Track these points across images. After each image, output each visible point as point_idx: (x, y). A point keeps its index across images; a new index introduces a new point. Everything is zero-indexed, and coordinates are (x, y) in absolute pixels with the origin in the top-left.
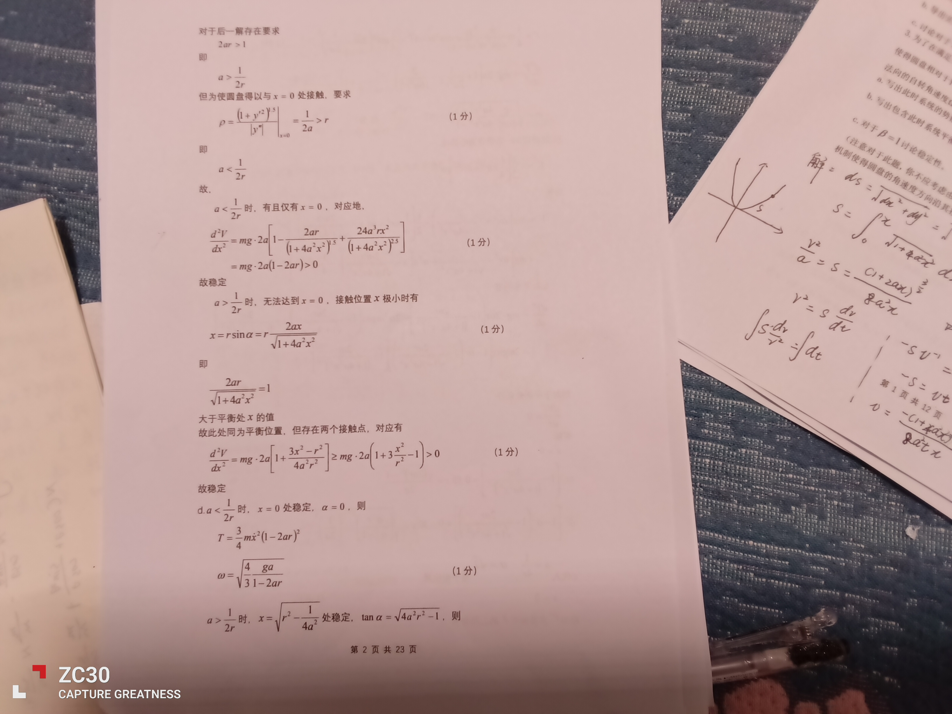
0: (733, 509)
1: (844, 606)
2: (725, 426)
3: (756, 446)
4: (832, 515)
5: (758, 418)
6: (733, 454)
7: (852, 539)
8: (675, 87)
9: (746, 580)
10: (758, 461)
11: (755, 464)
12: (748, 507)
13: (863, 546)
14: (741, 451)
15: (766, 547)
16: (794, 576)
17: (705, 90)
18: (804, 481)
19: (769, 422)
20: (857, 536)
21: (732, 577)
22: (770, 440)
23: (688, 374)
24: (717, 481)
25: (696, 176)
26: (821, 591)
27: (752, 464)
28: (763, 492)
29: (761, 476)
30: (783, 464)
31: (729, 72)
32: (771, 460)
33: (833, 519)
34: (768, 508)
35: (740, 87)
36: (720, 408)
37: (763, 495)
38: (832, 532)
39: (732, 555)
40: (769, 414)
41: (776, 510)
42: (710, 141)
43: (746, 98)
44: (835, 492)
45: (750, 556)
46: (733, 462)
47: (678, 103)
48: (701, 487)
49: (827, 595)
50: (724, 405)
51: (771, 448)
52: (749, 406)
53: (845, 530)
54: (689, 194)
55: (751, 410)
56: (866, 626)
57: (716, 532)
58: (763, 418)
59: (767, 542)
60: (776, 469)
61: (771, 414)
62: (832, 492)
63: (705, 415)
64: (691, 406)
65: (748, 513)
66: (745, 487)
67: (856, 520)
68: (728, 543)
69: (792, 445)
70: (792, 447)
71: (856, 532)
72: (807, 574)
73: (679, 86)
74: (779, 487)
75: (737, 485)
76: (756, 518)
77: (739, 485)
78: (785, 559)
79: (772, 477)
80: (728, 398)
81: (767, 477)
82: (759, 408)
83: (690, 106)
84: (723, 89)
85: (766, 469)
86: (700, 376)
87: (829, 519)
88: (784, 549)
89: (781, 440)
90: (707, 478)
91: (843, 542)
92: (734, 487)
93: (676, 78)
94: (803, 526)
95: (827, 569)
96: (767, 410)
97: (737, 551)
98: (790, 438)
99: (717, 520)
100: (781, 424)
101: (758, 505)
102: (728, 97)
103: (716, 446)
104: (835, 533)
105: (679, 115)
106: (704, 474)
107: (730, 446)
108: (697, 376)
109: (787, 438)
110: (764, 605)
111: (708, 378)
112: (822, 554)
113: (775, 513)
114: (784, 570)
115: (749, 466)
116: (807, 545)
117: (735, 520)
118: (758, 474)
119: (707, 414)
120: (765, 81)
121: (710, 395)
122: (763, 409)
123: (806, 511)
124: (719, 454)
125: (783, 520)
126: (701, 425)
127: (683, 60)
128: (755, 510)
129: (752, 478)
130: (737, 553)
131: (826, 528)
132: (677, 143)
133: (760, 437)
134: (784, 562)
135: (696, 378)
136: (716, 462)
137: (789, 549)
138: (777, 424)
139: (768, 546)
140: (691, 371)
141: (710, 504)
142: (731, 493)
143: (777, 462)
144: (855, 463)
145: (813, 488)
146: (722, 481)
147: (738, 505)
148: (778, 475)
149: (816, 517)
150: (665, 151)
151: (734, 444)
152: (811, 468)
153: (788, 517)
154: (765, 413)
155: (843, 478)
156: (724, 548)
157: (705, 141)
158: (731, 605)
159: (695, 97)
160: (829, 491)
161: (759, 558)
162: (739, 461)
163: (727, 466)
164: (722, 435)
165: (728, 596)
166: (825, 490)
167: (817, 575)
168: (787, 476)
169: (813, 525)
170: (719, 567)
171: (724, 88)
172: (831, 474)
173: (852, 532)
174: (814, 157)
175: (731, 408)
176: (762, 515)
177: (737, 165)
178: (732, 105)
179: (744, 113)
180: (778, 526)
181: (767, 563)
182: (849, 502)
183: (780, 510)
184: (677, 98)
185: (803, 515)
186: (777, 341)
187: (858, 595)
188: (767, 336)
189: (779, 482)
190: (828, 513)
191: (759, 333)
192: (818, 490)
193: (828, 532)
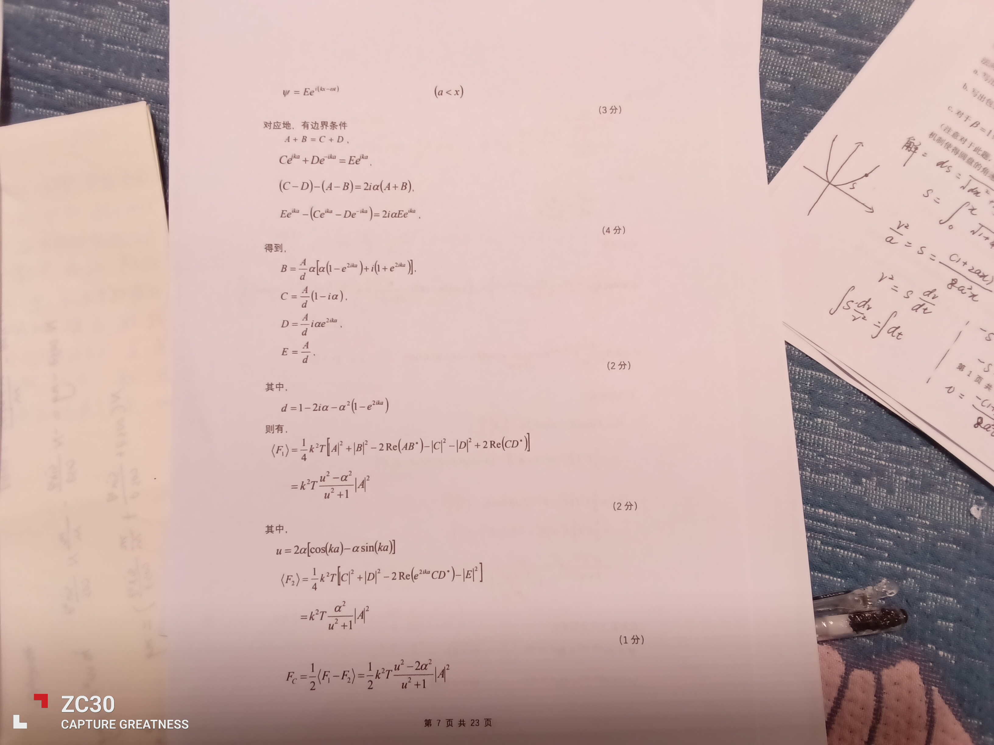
1: (905, 579)
2: (803, 395)
3: (832, 417)
4: (901, 490)
5: (836, 390)
6: (809, 423)
7: (917, 515)
8: (777, 56)
9: (812, 547)
10: (833, 432)
11: (830, 434)
12: (821, 475)
13: (928, 523)
14: (817, 421)
15: (835, 516)
16: (860, 547)
17: (806, 62)
18: (875, 454)
19: (846, 395)
20: (923, 512)
22: (845, 412)
25: (792, 147)
26: (884, 563)
27: (827, 434)
28: (836, 462)
29: (835, 446)
30: (856, 436)
31: (831, 47)
32: (845, 432)
33: (901, 494)
34: (840, 478)
35: (840, 63)
36: (799, 377)
37: (835, 465)
38: (899, 507)
40: (846, 387)
41: (848, 481)
42: (808, 113)
43: (846, 74)
44: (904, 468)
45: (819, 524)
46: (808, 431)
47: (778, 73)
49: (890, 568)
50: (803, 375)
51: (847, 420)
52: (828, 378)
53: (912, 505)
54: (784, 164)
55: (829, 381)
56: (924, 600)
58: (840, 390)
59: (836, 512)
60: (850, 440)
61: (848, 387)
62: (902, 468)
65: (821, 482)
66: (819, 456)
67: (923, 497)
69: (866, 419)
70: (866, 421)
71: (922, 508)
72: (872, 546)
73: (781, 56)
74: (852, 458)
75: (811, 453)
76: (827, 487)
77: (813, 454)
78: (852, 530)
79: (845, 448)
80: (808, 368)
81: (841, 447)
82: (837, 380)
83: (790, 77)
85: (841, 439)
87: (897, 494)
88: (852, 519)
89: (857, 413)
91: (909, 518)
92: (808, 456)
94: (872, 499)
95: (892, 543)
96: (845, 383)
98: (864, 412)
100: (857, 398)
101: (830, 475)
102: (828, 71)
104: (902, 508)
105: (779, 84)
107: (806, 414)
109: (862, 412)
110: (827, 573)
111: (790, 347)
112: (888, 527)
113: (846, 484)
114: (850, 540)
115: (824, 436)
116: (875, 518)
117: (807, 488)
118: (833, 444)
120: (866, 61)
121: (791, 364)
122: (841, 381)
123: (876, 484)
125: (853, 491)
127: (787, 31)
128: (827, 480)
129: (826, 447)
131: (893, 502)
132: (775, 112)
133: (835, 408)
134: (851, 532)
137: (857, 520)
138: (853, 396)
139: (837, 516)
142: (805, 461)
143: (851, 434)
144: (925, 442)
145: (883, 463)
147: (811, 473)
148: (851, 447)
149: (885, 491)
150: (762, 119)
151: (811, 414)
152: (883, 443)
153: (858, 488)
154: (843, 385)
155: (913, 455)
157: (803, 112)
159: (796, 68)
160: (899, 467)
161: (827, 526)
162: (814, 431)
163: (802, 435)
164: (799, 403)
166: (895, 466)
167: (881, 548)
168: (860, 448)
169: (882, 498)
171: (825, 62)
172: (902, 451)
173: (918, 508)
174: (908, 141)
175: (810, 378)
176: (833, 485)
177: (834, 140)
178: (832, 80)
179: (843, 90)
180: (849, 496)
181: (835, 532)
182: (918, 480)
183: (851, 482)
184: (778, 68)
185: (872, 488)
186: (861, 318)
187: (919, 569)
188: (851, 312)
189: (852, 454)
190: (897, 488)
191: (844, 308)
192: (889, 465)
193: (895, 506)
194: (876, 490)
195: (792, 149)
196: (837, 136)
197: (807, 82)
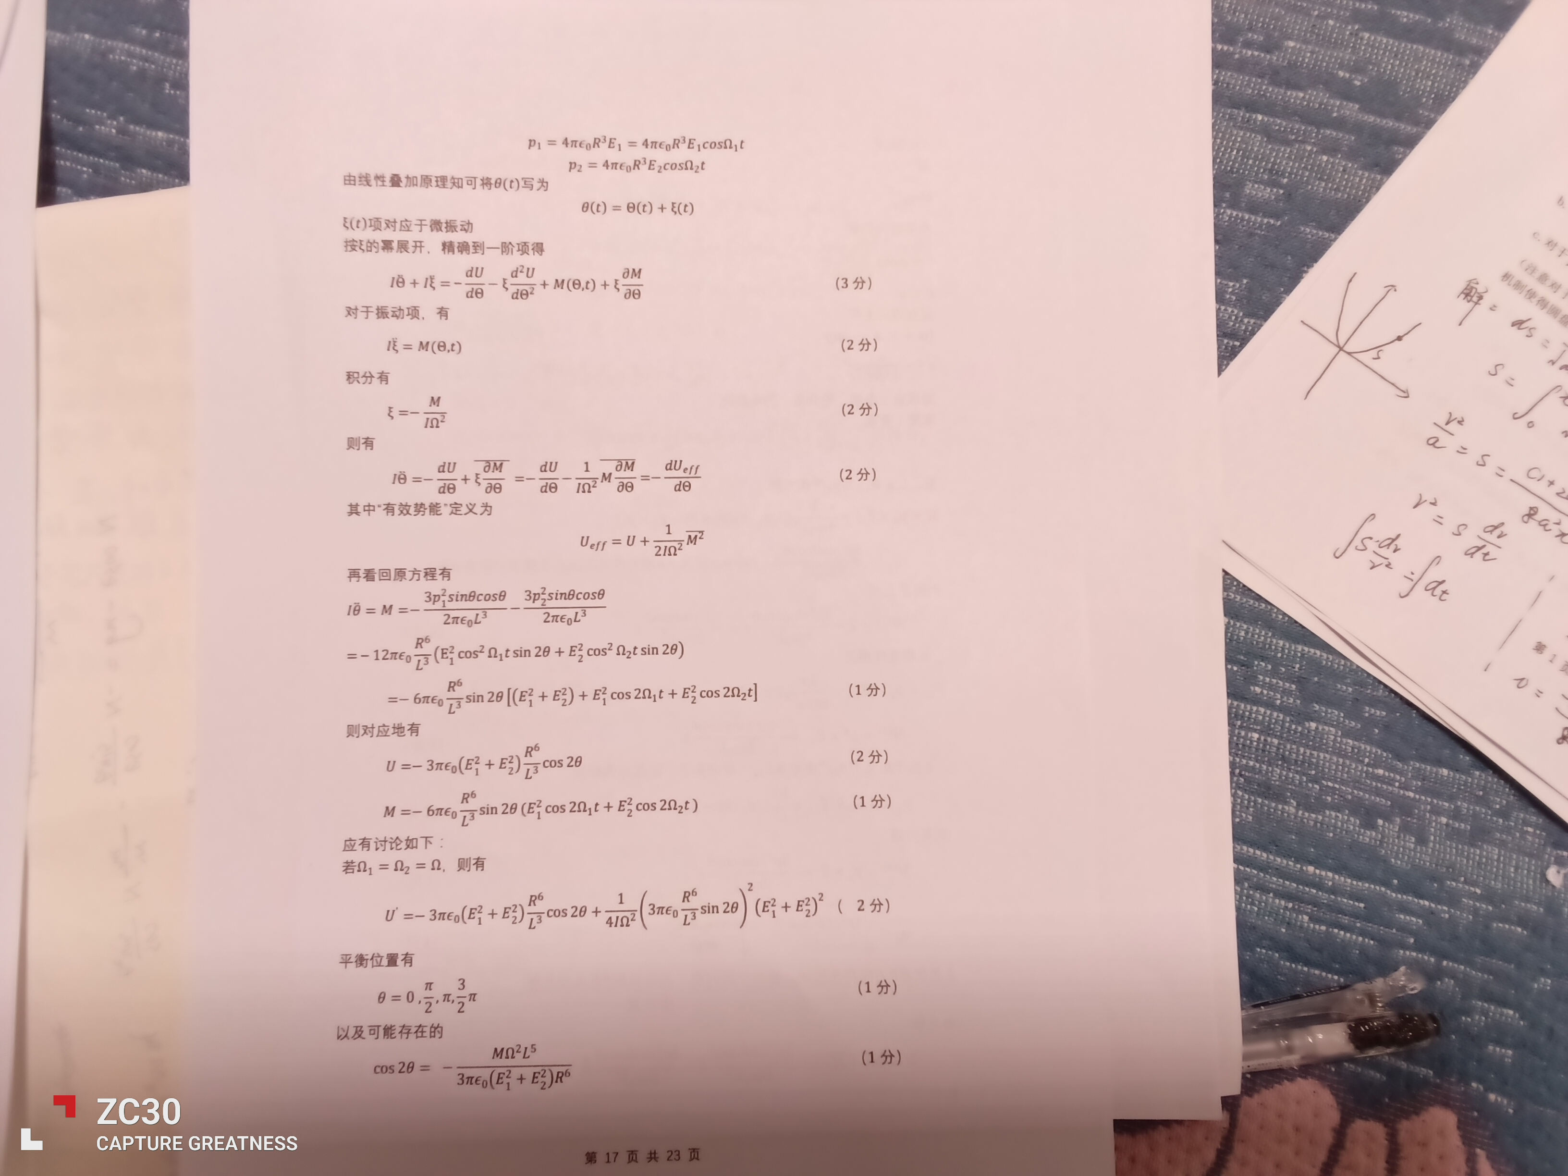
0: (1288, 816)
1: (1439, 979)
2: (1287, 685)
3: (1333, 721)
4: (1438, 838)
5: (1338, 676)
6: (1296, 729)
7: (1462, 879)
8: (1264, 145)
9: (1295, 925)
10: (1334, 744)
11: (1329, 747)
12: (1313, 813)
13: (1479, 891)
14: (1310, 727)
15: (1334, 878)
16: (1370, 927)
17: (1310, 155)
18: (1399, 781)
19: (1356, 685)
20: (1472, 875)
21: (1275, 920)
22: (1354, 713)
23: (1239, 597)
24: (1267, 769)
25: (1282, 289)
26: (1408, 953)
27: (1324, 747)
28: (1337, 792)
29: (1337, 767)
30: (1370, 752)
31: (1350, 132)
32: (1353, 744)
33: (1437, 845)
34: (1343, 818)
35: (1364, 157)
36: (1282, 656)
37: (1336, 797)
38: (1434, 865)
39: (1280, 885)
40: (1356, 673)
41: (1355, 822)
42: (1310, 236)
43: (1372, 176)
44: (1445, 804)
45: (1307, 889)
46: (1295, 742)
47: (1264, 171)
48: (1241, 775)
49: (1416, 959)
50: (1289, 652)
51: (1356, 725)
52: (1328, 658)
53: (1455, 863)
54: (1269, 317)
55: (1330, 663)
56: (1468, 1013)
57: (1258, 848)
58: (1346, 678)
59: (1335, 871)
60: (1361, 758)
61: (1360, 673)
62: (1440, 803)
63: (1259, 664)
64: (1238, 648)
65: (1312, 823)
66: (1311, 781)
67: (1472, 851)
68: (1275, 866)
69: (1387, 724)
70: (1387, 727)
71: (1470, 869)
72: (1388, 926)
73: (1270, 144)
74: (1362, 786)
75: (1298, 777)
76: (1322, 831)
77: (1301, 778)
78: (1359, 900)
79: (1353, 771)
80: (1297, 641)
81: (1346, 769)
82: (1343, 662)
83: (1284, 178)
84: (1337, 158)
85: (1345, 756)
86: (1257, 603)
88: (1360, 884)
89: (1372, 715)
90: (1251, 763)
91: (1449, 883)
92: (1293, 781)
93: (1267, 132)
94: (1391, 852)
95: (1421, 921)
96: (1355, 667)
97: (1287, 880)
98: (1384, 713)
99: (1262, 830)
100: (1374, 691)
101: (1327, 812)
102: (1344, 171)
103: (1271, 714)
104: (1439, 867)
105: (1265, 189)
106: (1247, 756)
107: (1292, 715)
108: (1252, 602)
109: (1381, 714)
110: (1317, 966)
111: (1269, 607)
112: (1416, 897)
113: (1352, 827)
114: (1356, 916)
115: (1319, 749)
116: (1395, 881)
117: (1290, 832)
118: (1333, 763)
119: (1261, 663)
120: (1405, 155)
121: (1270, 634)
122: (1349, 664)
123: (1399, 829)
124: (1274, 728)
125: (1363, 839)
126: (1252, 679)
127: (1280, 105)
128: (1323, 820)
129: (1323, 768)
130: (1287, 883)
131: (1425, 858)
132: (1257, 234)
133: (1339, 707)
134: (1357, 904)
135: (1250, 606)
136: (1269, 739)
137: (1367, 885)
138: (1367, 689)
139: (1337, 877)
140: (1243, 593)
141: (1252, 804)
142: (1288, 789)
143: (1363, 748)
144: (1477, 763)
145: (1411, 794)
146: (1276, 769)
147: (1297, 808)
148: (1362, 769)
149: (1413, 839)
151: (1299, 714)
152: (1412, 763)
153: (1371, 834)
154: (1351, 670)
155: (1459, 784)
156: (1267, 873)
157: (1301, 235)
158: (1268, 962)
159: (1294, 165)
160: (1435, 801)
161: (1320, 893)
162: (1304, 741)
163: (1285, 747)
164: (1282, 697)
165: (1264, 947)
166: (1429, 800)
167: (1404, 929)
168: (1376, 771)
169: (1408, 851)
170: (1257, 903)
171: (1339, 156)
172: (1442, 776)
173: (1465, 867)
174: (1468, 285)
175: (1299, 657)
176: (1332, 828)
177: (1350, 281)
178: (1350, 184)
179: (1368, 200)
180: (1356, 847)
181: (1331, 903)
182: (1464, 821)
183: (1360, 824)
184: (1264, 163)
185: (1393, 835)
186: (1383, 566)
187: (1462, 964)
188: (1368, 555)
189: (1363, 780)
190: (1431, 834)
191: (1356, 549)
192: (1420, 799)
193: (1428, 864)
194: (1398, 837)
195: (1282, 293)
196: (1355, 274)
197: (1310, 187)
